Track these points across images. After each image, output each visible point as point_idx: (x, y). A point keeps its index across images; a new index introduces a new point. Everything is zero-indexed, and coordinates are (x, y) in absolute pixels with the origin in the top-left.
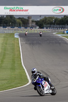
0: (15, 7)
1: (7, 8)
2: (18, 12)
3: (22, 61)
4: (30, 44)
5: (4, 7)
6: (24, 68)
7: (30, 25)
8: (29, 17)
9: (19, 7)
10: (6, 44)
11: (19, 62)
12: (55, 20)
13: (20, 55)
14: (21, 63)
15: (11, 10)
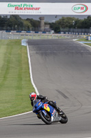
0: (23, 3)
1: (12, 6)
2: (27, 11)
3: (31, 77)
4: (42, 54)
5: (7, 3)
6: (34, 86)
7: (43, 28)
8: (41, 18)
9: (27, 4)
10: (10, 54)
11: (28, 79)
12: (76, 22)
13: (29, 69)
14: (30, 80)
15: (16, 8)
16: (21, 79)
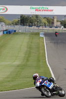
0: (41, 7)
1: (33, 8)
2: (44, 12)
4: (55, 43)
5: (30, 6)
6: (49, 66)
7: (55, 24)
13: (45, 54)
14: (46, 62)
15: (36, 10)
16: (39, 61)
